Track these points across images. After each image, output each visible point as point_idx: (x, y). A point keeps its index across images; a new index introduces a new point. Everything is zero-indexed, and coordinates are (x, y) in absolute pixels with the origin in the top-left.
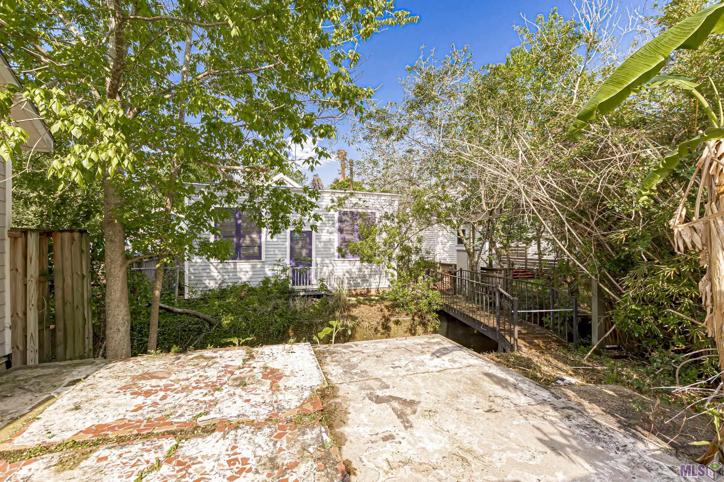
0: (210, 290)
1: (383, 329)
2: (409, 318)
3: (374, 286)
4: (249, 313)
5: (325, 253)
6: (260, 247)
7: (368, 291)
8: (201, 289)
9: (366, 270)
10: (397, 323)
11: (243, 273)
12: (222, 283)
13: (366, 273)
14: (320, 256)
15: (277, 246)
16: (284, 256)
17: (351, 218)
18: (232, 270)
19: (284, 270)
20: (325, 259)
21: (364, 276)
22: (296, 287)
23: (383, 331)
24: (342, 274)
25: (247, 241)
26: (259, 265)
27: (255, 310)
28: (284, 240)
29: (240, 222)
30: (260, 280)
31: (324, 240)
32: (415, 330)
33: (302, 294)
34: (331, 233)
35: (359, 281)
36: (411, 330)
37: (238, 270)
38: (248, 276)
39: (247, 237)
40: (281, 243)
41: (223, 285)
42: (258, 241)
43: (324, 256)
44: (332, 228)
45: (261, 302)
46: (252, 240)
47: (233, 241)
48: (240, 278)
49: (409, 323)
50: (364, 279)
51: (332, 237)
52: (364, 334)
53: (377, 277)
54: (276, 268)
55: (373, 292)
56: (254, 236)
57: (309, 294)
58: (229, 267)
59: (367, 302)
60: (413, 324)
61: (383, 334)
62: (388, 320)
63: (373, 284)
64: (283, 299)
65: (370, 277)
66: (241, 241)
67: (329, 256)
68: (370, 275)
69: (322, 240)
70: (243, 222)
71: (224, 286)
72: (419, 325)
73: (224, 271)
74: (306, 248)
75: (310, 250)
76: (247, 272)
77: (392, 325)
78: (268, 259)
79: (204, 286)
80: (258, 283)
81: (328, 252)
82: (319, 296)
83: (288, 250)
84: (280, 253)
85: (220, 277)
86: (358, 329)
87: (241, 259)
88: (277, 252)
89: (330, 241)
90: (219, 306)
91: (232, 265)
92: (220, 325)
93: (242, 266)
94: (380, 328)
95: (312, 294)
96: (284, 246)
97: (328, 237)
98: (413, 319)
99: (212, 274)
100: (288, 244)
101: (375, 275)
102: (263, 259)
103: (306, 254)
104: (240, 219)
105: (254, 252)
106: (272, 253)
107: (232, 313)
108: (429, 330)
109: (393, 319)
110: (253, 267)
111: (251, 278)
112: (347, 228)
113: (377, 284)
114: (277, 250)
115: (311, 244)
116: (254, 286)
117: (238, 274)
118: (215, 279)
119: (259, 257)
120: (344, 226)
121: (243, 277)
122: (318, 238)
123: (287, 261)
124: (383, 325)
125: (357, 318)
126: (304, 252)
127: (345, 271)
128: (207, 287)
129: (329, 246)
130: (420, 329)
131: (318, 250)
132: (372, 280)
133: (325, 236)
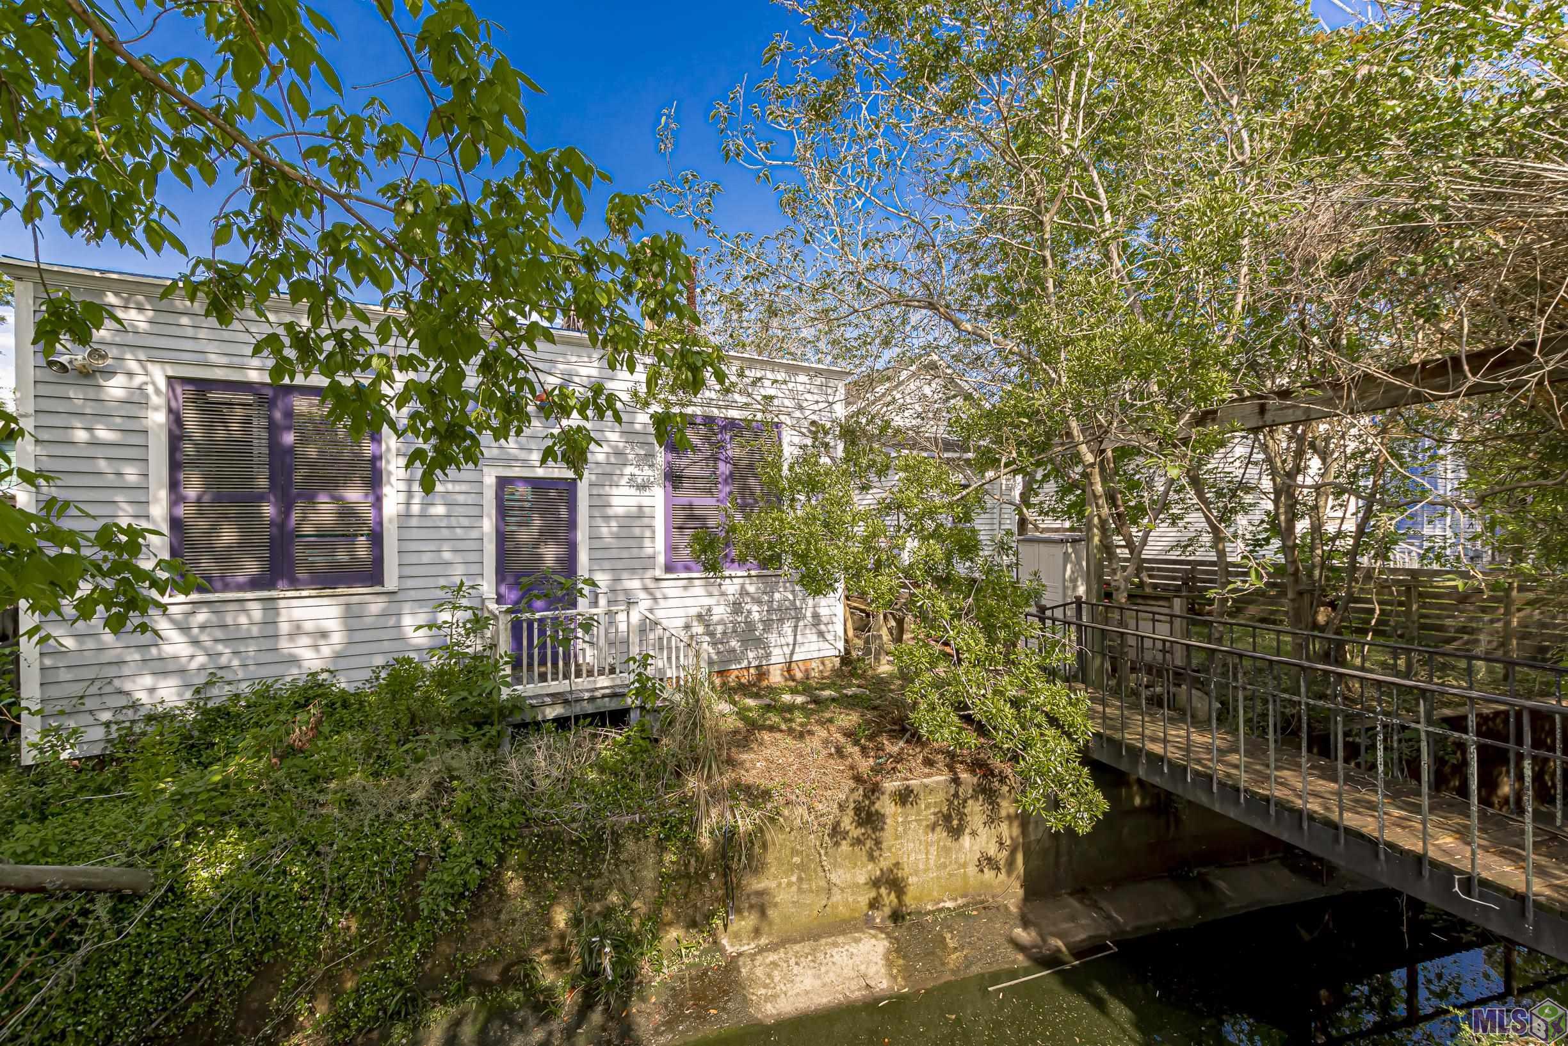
0: (150, 718)
1: (860, 824)
2: (940, 778)
3: (778, 656)
4: (325, 819)
5: (625, 554)
6: (376, 538)
7: (762, 674)
8: (106, 716)
9: (755, 608)
10: (904, 797)
11: (305, 640)
12: (209, 684)
13: (756, 616)
14: (607, 565)
15: (445, 533)
16: (474, 569)
17: (707, 439)
18: (255, 631)
19: (478, 623)
20: (625, 575)
21: (750, 625)
22: (528, 689)
23: (857, 832)
24: (680, 623)
25: (325, 511)
26: (376, 606)
27: (350, 803)
28: (474, 511)
29: (289, 438)
30: (379, 661)
31: (620, 511)
32: (962, 816)
33: (551, 713)
34: (643, 487)
35: (734, 643)
36: (947, 818)
37: (284, 628)
38: (326, 651)
39: (323, 497)
40: (465, 522)
41: (215, 691)
42: (371, 514)
43: (619, 565)
44: (647, 471)
45: (378, 764)
46: (347, 512)
47: (260, 516)
48: (294, 661)
49: (940, 796)
50: (751, 637)
51: (646, 501)
52: (794, 852)
53: (787, 628)
54: (445, 616)
55: (776, 677)
56: (354, 495)
57: (577, 709)
58: (243, 619)
59: (774, 719)
60: (956, 795)
61: (858, 842)
62: (874, 790)
63: (776, 651)
64: (475, 747)
65: (767, 629)
66: (295, 516)
67: (636, 564)
68: (768, 624)
69: (610, 512)
70: (303, 440)
71: (219, 695)
72: (975, 797)
73: (219, 634)
74: (557, 541)
75: (572, 547)
76: (324, 634)
77: (887, 806)
78: (410, 583)
79: (122, 701)
80: (367, 674)
81: (635, 552)
82: (618, 718)
83: (490, 548)
84: (458, 558)
85: (201, 660)
86: (771, 835)
87: (295, 584)
88: (447, 556)
89: (640, 515)
90: (178, 800)
91: (257, 612)
92: (176, 894)
93: (297, 614)
94: (847, 823)
95: (590, 708)
96: (474, 534)
97: (633, 501)
98: (956, 781)
99: (168, 650)
100: (488, 525)
101: (781, 620)
102: (391, 581)
103: (559, 560)
104: (289, 428)
105: (354, 559)
106: (426, 558)
107: (242, 825)
108: (1003, 813)
109: (891, 785)
110: (351, 615)
111: (338, 656)
112: (694, 471)
113: (787, 650)
114: (446, 546)
115: (572, 524)
116: (351, 689)
117: (283, 644)
118: (182, 671)
119: (372, 574)
120: (684, 462)
121: (306, 654)
122: (600, 505)
123: (488, 588)
124: (858, 810)
125: (766, 794)
126: (550, 554)
127: (693, 612)
128: (135, 706)
129: (637, 532)
130: (976, 810)
131: (597, 544)
132: (773, 638)
133: (622, 499)
